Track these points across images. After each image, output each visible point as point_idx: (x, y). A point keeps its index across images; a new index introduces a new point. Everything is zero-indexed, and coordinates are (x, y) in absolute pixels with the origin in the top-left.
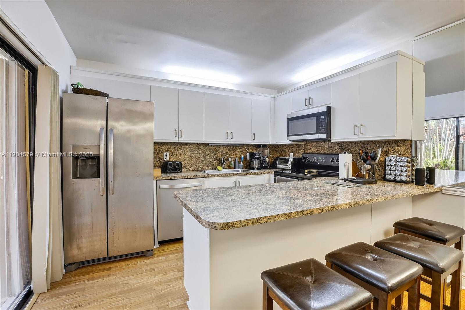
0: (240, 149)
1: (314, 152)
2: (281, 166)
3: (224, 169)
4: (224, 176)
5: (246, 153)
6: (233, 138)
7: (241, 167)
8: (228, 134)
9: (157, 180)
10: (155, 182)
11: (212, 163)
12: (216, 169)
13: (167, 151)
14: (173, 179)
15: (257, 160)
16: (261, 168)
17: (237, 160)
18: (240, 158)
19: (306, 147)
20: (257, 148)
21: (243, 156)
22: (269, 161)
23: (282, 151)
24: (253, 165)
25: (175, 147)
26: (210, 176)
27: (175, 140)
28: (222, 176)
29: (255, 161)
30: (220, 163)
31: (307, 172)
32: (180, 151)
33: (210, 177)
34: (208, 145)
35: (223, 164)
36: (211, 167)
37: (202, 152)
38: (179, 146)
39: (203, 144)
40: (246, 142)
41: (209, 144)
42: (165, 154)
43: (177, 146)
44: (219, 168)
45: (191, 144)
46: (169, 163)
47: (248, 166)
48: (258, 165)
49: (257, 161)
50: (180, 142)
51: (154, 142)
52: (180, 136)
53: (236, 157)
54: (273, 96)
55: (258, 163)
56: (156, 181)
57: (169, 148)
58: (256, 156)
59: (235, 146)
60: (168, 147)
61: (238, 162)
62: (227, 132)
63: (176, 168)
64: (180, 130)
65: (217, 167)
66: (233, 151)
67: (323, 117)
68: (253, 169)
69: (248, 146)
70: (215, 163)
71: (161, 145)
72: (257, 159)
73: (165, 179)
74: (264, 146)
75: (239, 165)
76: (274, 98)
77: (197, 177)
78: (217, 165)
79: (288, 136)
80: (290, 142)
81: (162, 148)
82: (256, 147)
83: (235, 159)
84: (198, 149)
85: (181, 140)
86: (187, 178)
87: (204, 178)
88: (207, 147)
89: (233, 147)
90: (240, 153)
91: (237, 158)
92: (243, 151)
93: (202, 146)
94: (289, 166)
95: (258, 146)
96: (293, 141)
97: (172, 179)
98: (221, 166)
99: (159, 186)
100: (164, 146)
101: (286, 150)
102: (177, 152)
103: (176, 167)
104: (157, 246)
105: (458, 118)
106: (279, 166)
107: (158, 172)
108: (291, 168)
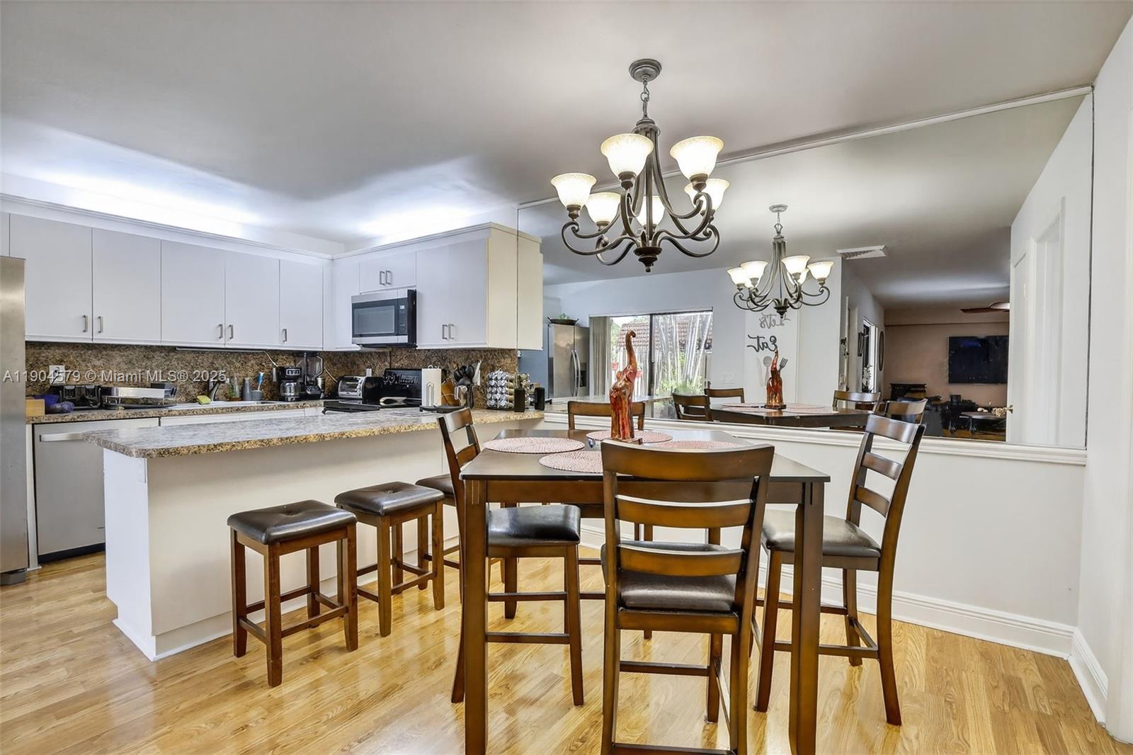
0: (255, 359)
1: (404, 367)
2: (345, 393)
3: (215, 400)
4: (210, 414)
5: (272, 369)
6: (234, 336)
7: (258, 397)
8: (222, 329)
9: (33, 425)
10: (29, 428)
11: (186, 388)
12: (195, 401)
13: (60, 362)
14: (79, 420)
15: (294, 382)
16: (302, 397)
17: (247, 382)
18: (257, 379)
19: (393, 358)
20: (297, 358)
21: (262, 374)
22: (323, 385)
23: (354, 363)
24: (285, 392)
25: (82, 352)
26: (174, 413)
27: (85, 338)
28: (203, 414)
29: (287, 384)
30: (204, 389)
31: (384, 402)
32: (97, 363)
33: (174, 415)
34: (173, 349)
35: (212, 389)
36: (183, 399)
37: (157, 366)
38: (95, 352)
39: (161, 348)
40: (271, 346)
41: (178, 349)
42: (52, 368)
43: (90, 352)
44: (204, 399)
45: (127, 347)
46: (67, 388)
47: (274, 393)
48: (296, 391)
49: (292, 384)
50: (95, 342)
51: (26, 342)
52: (96, 329)
53: (247, 376)
54: (329, 256)
55: (295, 387)
56: (31, 425)
57: (64, 355)
58: (290, 374)
59: (243, 353)
60: (63, 353)
61: (250, 387)
62: (220, 325)
63: (88, 400)
64: (95, 316)
65: (198, 397)
66: (238, 365)
67: (402, 307)
68: (283, 399)
69: (275, 353)
70: (192, 390)
71: (40, 349)
72: (294, 379)
73: (55, 421)
74: (313, 355)
75: (251, 393)
76: (333, 260)
77: (142, 415)
78: (199, 392)
79: (353, 337)
80: (358, 348)
81: (44, 355)
82: (295, 357)
83: (244, 381)
84: (148, 358)
85: (99, 339)
86: (115, 418)
87: (160, 418)
88: (172, 354)
89: (240, 354)
90: (257, 367)
91: (247, 379)
92: (264, 364)
93: (158, 353)
94: (358, 393)
95: (297, 354)
96: (364, 346)
97: (76, 420)
98: (209, 395)
99: (40, 436)
100: (52, 352)
101: (360, 362)
102: (89, 365)
103: (87, 397)
104: (34, 566)
105: (651, 315)
106: (340, 393)
107: (37, 408)
108: (361, 397)
